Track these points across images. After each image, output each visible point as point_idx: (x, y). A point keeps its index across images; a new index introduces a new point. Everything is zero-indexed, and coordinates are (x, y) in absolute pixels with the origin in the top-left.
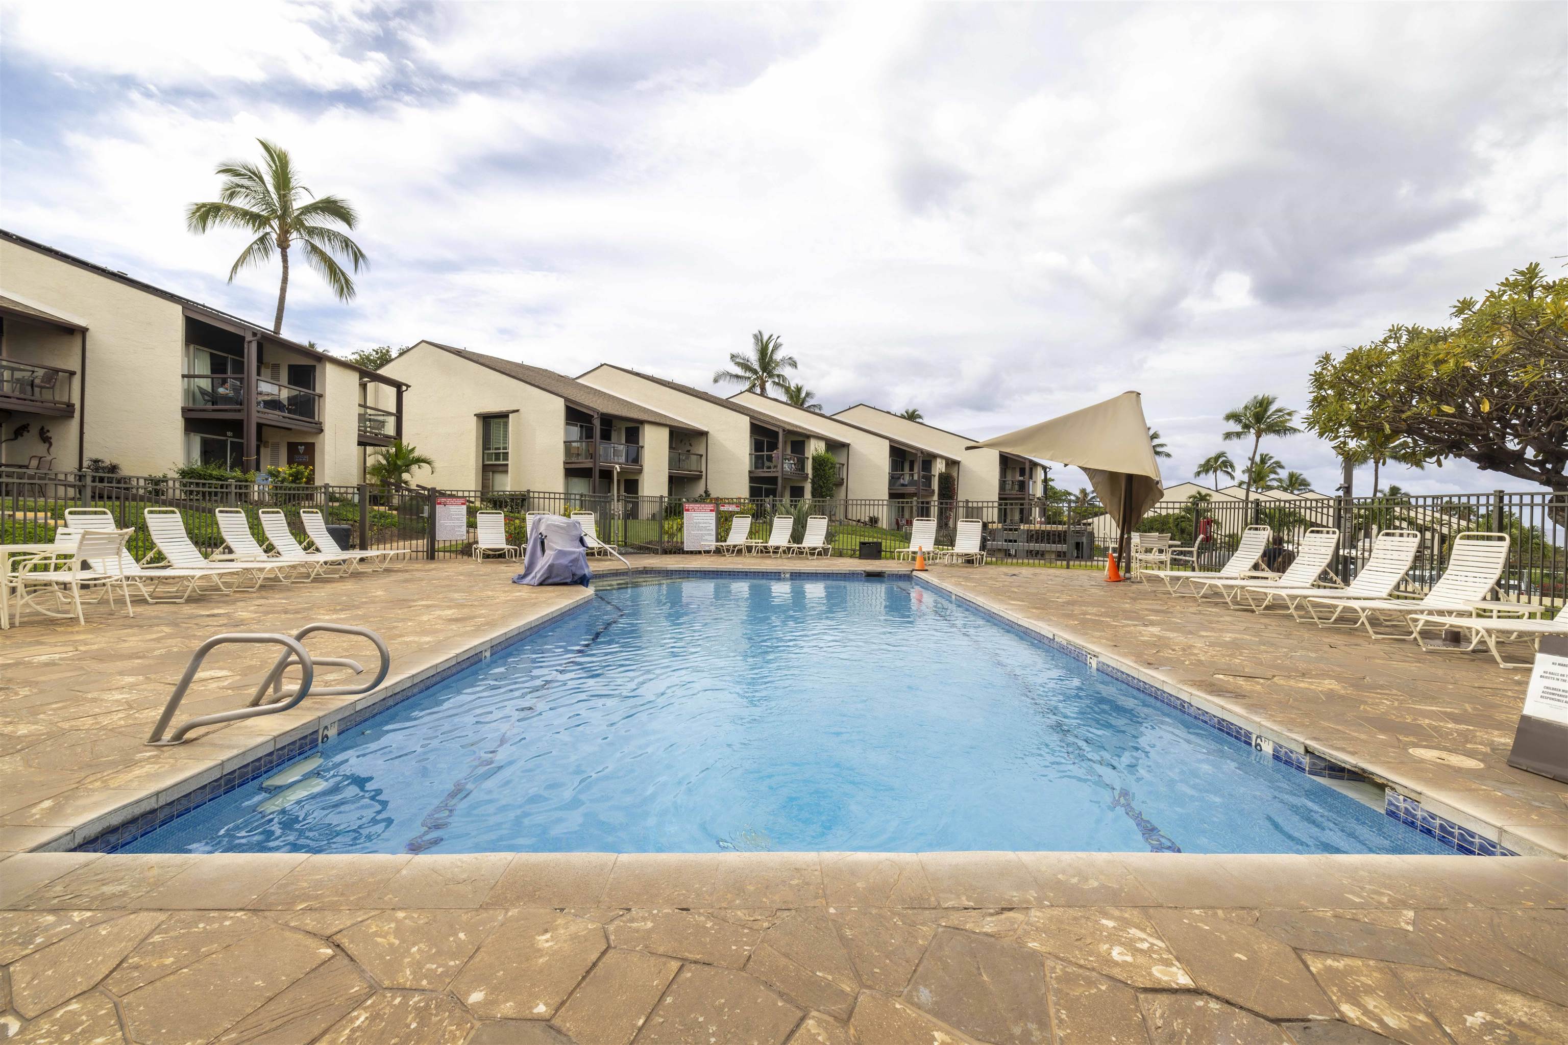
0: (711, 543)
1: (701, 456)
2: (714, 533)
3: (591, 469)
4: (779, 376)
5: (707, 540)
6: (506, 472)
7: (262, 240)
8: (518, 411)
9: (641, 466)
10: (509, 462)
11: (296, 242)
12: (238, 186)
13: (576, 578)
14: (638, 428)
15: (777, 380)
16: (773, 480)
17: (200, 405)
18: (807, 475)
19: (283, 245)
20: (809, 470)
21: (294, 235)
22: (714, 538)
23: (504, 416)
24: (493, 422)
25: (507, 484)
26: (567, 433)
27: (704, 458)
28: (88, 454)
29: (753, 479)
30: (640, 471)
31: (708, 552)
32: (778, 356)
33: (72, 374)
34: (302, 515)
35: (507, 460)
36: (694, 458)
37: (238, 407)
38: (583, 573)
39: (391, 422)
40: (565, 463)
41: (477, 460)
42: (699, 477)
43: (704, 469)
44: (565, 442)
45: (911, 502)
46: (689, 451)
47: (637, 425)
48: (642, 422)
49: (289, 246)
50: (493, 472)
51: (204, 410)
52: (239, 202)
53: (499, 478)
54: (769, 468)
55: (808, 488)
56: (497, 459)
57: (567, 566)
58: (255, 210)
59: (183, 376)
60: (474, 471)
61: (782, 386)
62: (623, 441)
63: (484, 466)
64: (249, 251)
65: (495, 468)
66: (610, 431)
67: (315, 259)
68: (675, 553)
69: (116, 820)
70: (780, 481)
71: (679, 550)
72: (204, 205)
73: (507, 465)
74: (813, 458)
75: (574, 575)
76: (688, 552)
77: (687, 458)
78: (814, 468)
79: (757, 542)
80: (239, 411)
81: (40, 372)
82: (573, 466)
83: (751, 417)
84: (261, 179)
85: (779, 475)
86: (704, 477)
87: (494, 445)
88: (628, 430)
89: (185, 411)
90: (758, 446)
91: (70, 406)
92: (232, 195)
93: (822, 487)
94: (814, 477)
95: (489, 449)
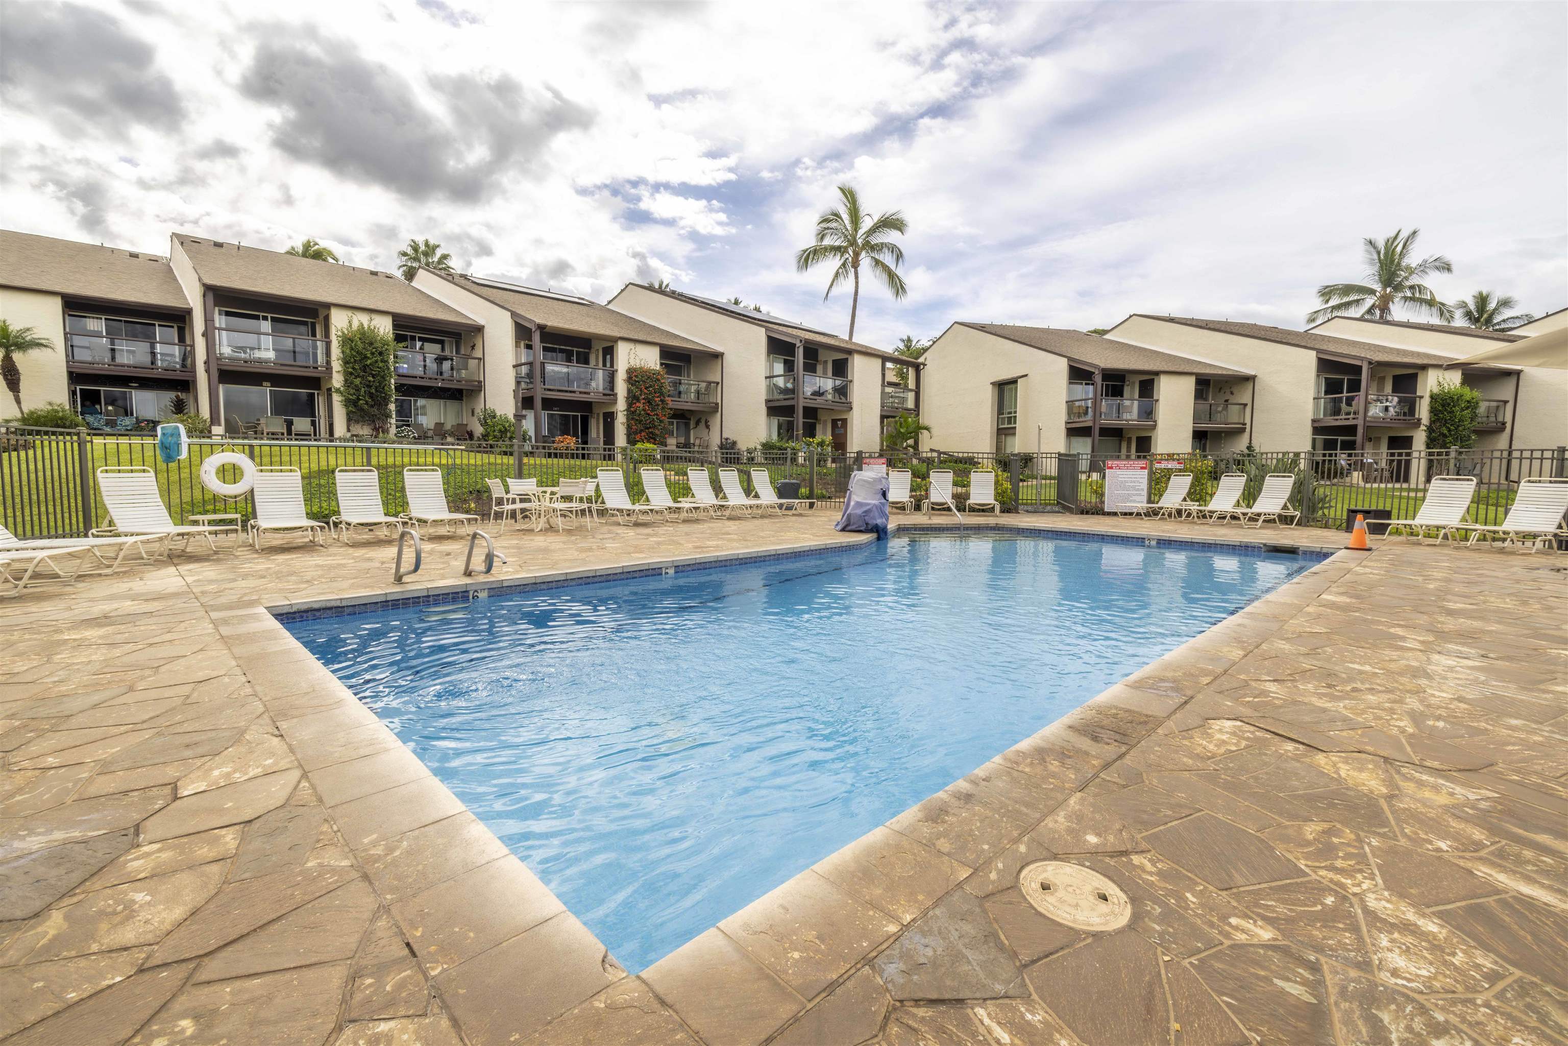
0: (1140, 503)
1: (1245, 405)
2: (1145, 493)
3: (1090, 427)
4: (1412, 288)
5: (1134, 501)
6: (1014, 434)
7: (844, 265)
8: (1026, 375)
9: (1155, 421)
10: (1017, 425)
11: (865, 261)
12: (825, 229)
13: (870, 527)
14: (1153, 380)
15: (1409, 294)
16: (1352, 429)
17: (777, 396)
18: (1419, 420)
19: (855, 265)
20: (1423, 412)
21: (863, 254)
22: (1145, 499)
23: (1014, 381)
24: (1007, 388)
25: (1017, 445)
26: (1069, 391)
27: (1248, 409)
28: (724, 436)
29: (1318, 429)
30: (1154, 427)
31: (1139, 514)
32: (1413, 259)
33: (718, 383)
34: (752, 472)
35: (1015, 423)
36: (1233, 409)
37: (792, 396)
38: (875, 522)
39: (911, 396)
40: (1067, 423)
41: (991, 425)
42: (1243, 430)
43: (1248, 421)
44: (1067, 402)
45: (1447, 454)
46: (1226, 401)
47: (1152, 377)
48: (1157, 373)
49: (859, 265)
50: (1006, 435)
51: (778, 400)
52: (827, 242)
53: (1009, 439)
54: (1348, 414)
55: (1420, 438)
56: (1009, 423)
57: (860, 516)
58: (837, 244)
59: (766, 378)
60: (989, 435)
61: (1422, 301)
62: (1137, 396)
63: (998, 429)
64: (837, 274)
65: (1007, 432)
66: (1123, 386)
67: (879, 271)
68: (1093, 514)
69: (316, 606)
70: (1360, 431)
71: (1098, 511)
72: (805, 251)
73: (1015, 428)
74: (1433, 397)
75: (867, 524)
76: (1109, 514)
77: (1226, 408)
78: (1433, 411)
79: (1194, 507)
80: (793, 399)
81: (703, 385)
82: (1074, 426)
83: (1319, 351)
84: (841, 218)
85: (1360, 422)
86: (1248, 430)
87: (1006, 410)
88: (1142, 383)
89: (767, 401)
90: (1332, 387)
91: (717, 404)
92: (822, 239)
93: (1445, 436)
94: (1432, 422)
95: (1003, 414)
